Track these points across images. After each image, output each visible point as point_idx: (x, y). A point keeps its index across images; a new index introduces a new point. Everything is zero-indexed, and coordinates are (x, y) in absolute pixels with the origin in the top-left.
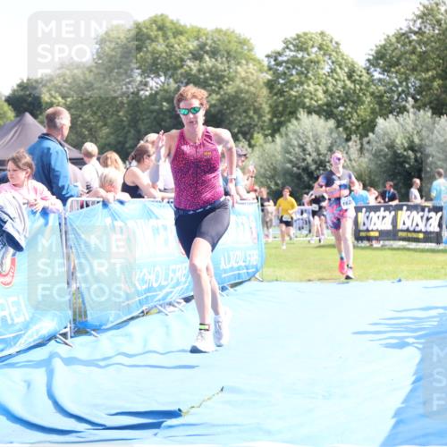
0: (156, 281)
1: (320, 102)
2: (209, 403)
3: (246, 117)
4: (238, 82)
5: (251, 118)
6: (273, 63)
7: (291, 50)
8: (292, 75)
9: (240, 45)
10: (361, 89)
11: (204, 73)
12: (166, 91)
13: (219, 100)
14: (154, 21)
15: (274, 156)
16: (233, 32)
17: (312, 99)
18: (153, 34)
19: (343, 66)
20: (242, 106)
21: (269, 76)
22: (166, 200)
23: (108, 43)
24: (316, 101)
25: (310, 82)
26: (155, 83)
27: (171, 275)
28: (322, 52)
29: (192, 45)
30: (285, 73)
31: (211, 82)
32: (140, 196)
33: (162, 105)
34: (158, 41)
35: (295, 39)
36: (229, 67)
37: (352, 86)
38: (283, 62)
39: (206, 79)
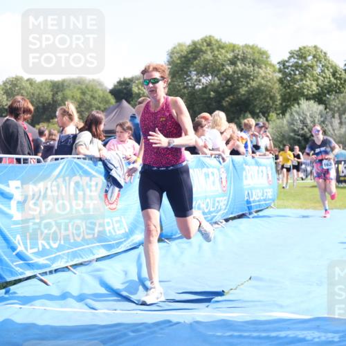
0: (207, 208)
1: (314, 93)
2: (242, 287)
3: (265, 102)
4: (259, 79)
5: (268, 102)
6: (282, 67)
7: (294, 58)
8: (295, 74)
9: (261, 56)
10: (341, 83)
11: (237, 74)
12: (212, 85)
13: (246, 91)
14: (204, 40)
15: (283, 127)
16: (257, 47)
17: (308, 90)
18: (204, 48)
19: (329, 68)
20: (262, 94)
21: (280, 75)
22: (213, 156)
23: (175, 54)
24: (312, 92)
25: (308, 79)
26: (206, 80)
27: (217, 204)
28: (315, 59)
29: (230, 56)
30: (290, 74)
31: (242, 80)
32: (197, 153)
33: (210, 94)
34: (207, 53)
35: (297, 51)
36: (254, 70)
37: (335, 81)
38: (289, 66)
39: (238, 77)
